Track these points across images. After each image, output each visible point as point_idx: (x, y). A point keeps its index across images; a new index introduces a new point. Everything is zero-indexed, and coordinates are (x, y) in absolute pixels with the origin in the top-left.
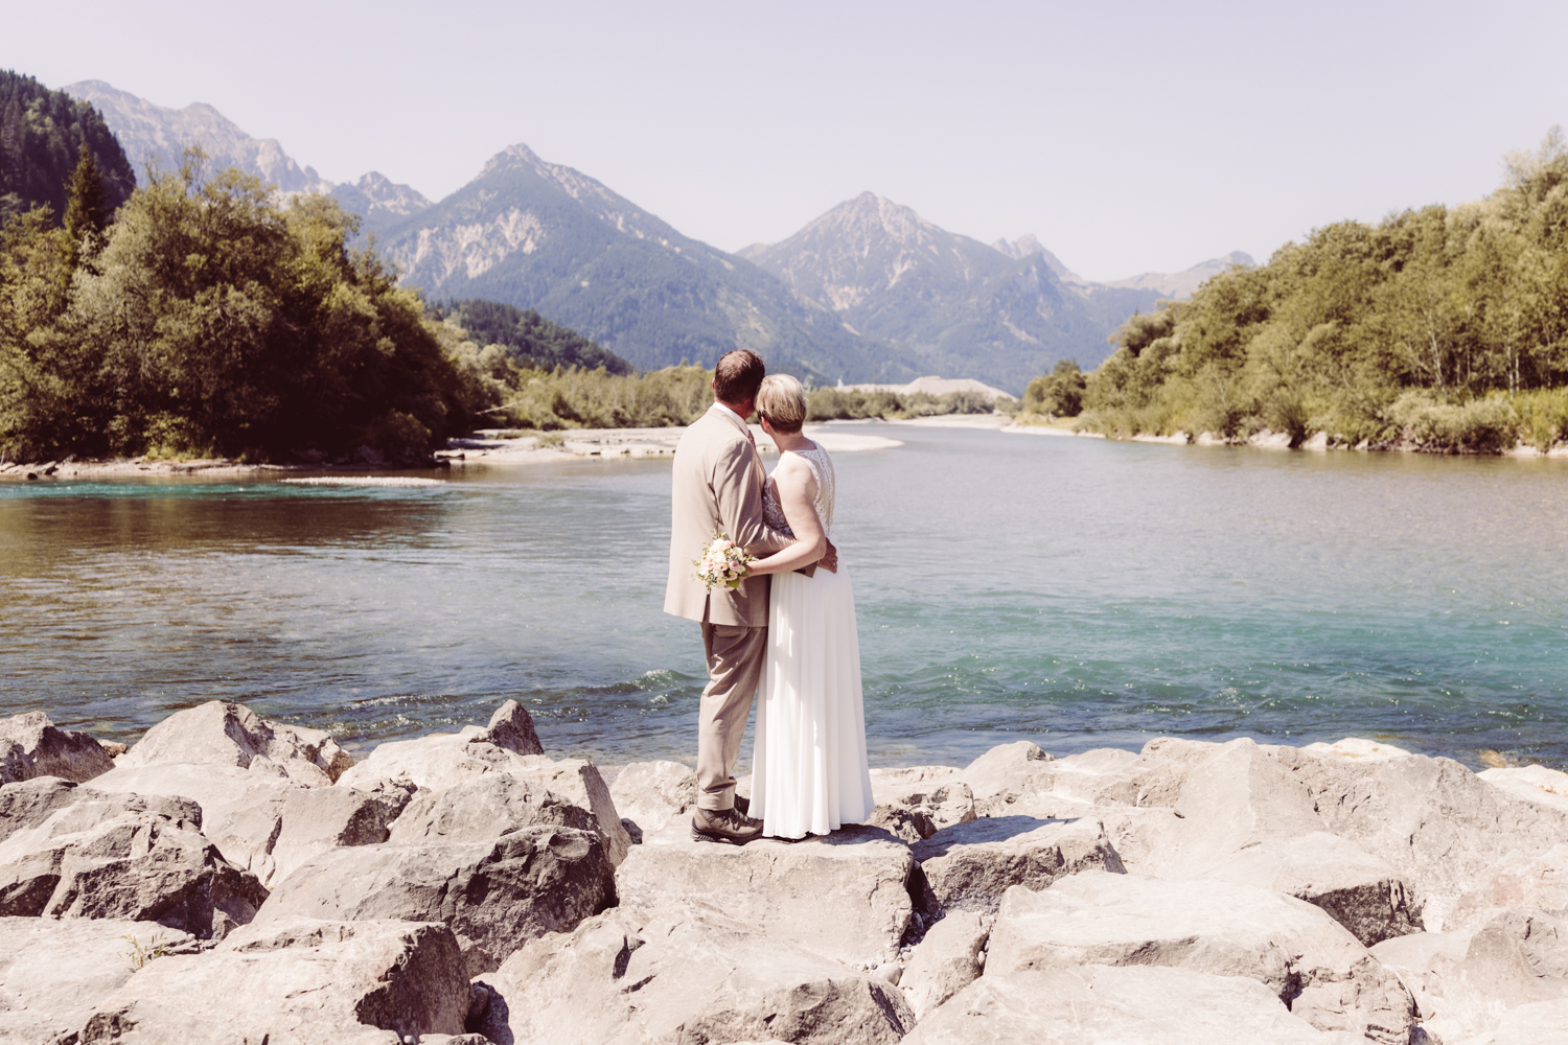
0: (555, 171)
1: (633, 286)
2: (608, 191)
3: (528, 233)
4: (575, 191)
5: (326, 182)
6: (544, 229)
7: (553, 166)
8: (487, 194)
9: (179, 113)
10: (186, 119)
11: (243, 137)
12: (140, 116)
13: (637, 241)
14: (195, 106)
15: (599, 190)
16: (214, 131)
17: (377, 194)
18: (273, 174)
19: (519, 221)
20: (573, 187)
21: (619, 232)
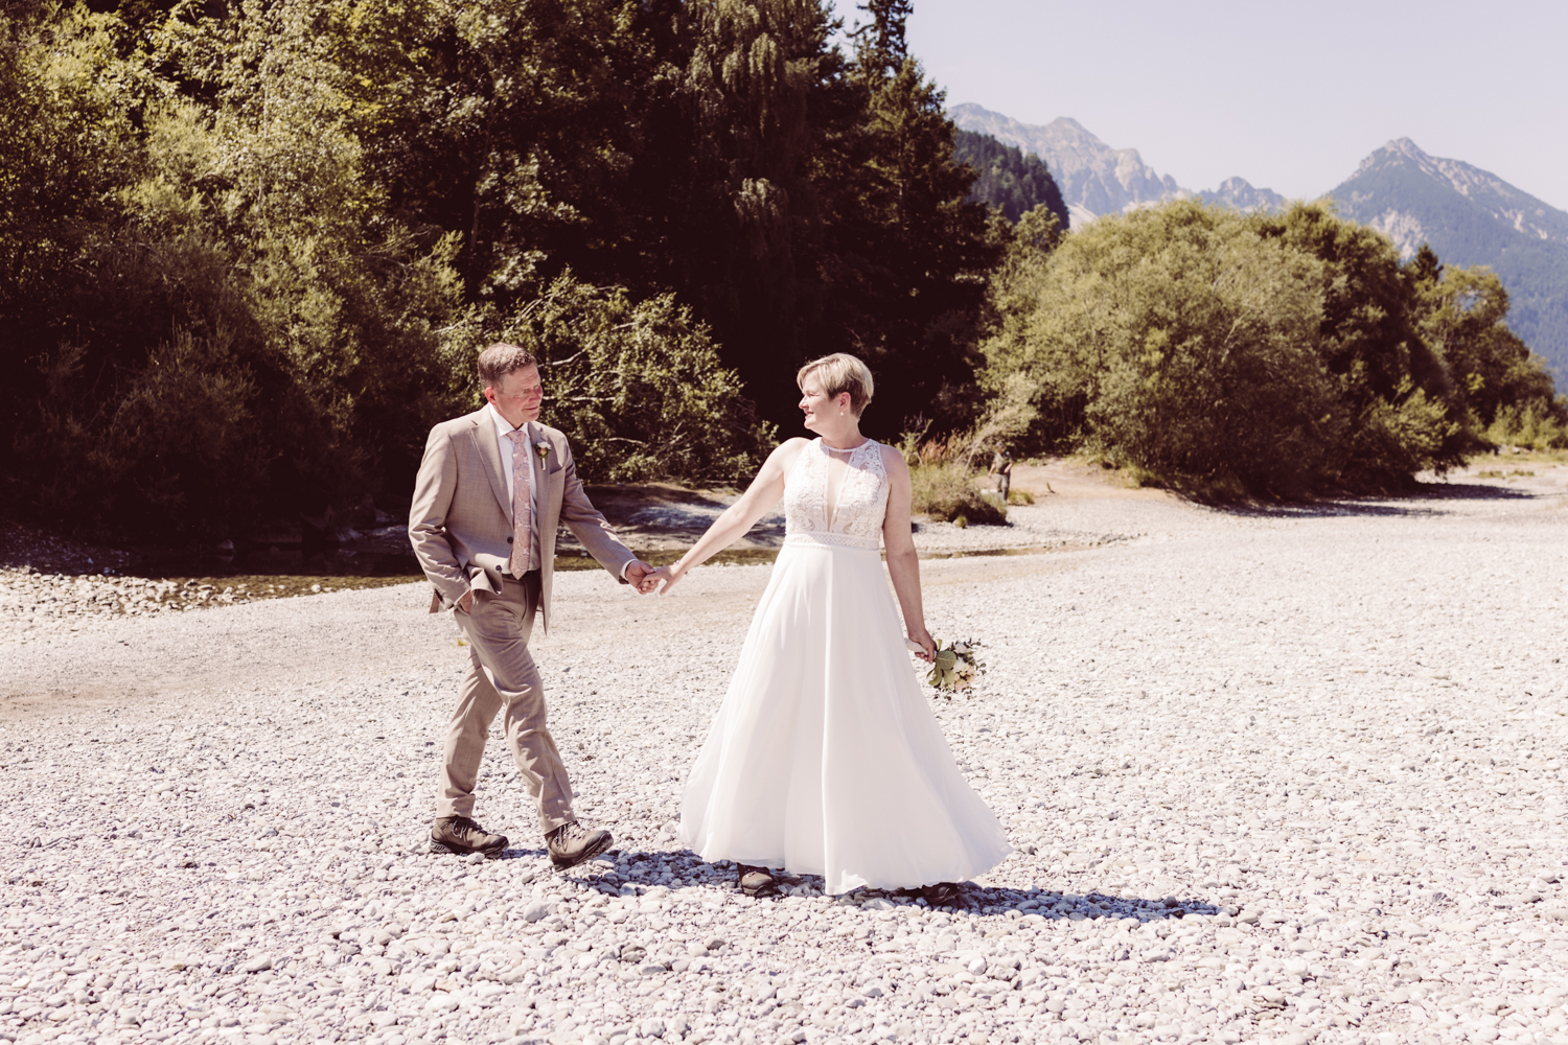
0: (1442, 167)
1: (1532, 295)
2: (1505, 185)
3: (1406, 236)
4: (1465, 187)
5: (1184, 190)
6: (1425, 232)
7: (1440, 160)
8: (1361, 196)
9: (1043, 129)
10: (1050, 134)
11: (1103, 148)
12: (1007, 135)
13: (1539, 242)
14: (1059, 121)
15: (1495, 185)
16: (1075, 145)
17: (1236, 201)
18: (1131, 184)
19: (1397, 224)
20: (1463, 183)
21: (1517, 232)
